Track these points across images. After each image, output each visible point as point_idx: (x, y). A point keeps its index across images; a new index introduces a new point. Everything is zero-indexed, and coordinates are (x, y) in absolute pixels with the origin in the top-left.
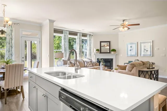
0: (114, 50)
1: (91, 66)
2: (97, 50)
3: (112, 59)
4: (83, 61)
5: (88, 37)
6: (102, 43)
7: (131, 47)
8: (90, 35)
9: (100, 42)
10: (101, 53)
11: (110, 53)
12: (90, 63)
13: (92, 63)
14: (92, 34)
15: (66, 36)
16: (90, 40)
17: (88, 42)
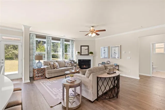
0: (92, 53)
1: (71, 66)
2: (78, 53)
3: (90, 60)
4: (65, 62)
5: (70, 42)
6: (82, 47)
7: (104, 50)
8: (72, 40)
9: (81, 46)
10: (81, 55)
11: (88, 55)
12: (70, 64)
13: (72, 64)
14: (74, 40)
15: (48, 41)
16: (72, 45)
17: (71, 46)
